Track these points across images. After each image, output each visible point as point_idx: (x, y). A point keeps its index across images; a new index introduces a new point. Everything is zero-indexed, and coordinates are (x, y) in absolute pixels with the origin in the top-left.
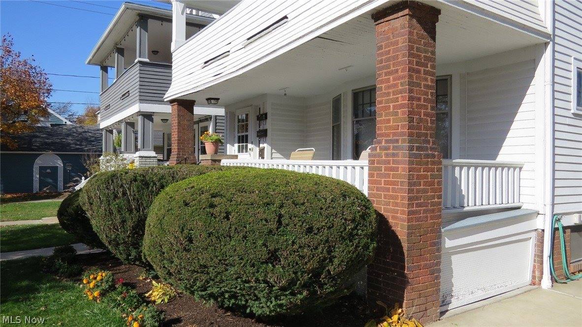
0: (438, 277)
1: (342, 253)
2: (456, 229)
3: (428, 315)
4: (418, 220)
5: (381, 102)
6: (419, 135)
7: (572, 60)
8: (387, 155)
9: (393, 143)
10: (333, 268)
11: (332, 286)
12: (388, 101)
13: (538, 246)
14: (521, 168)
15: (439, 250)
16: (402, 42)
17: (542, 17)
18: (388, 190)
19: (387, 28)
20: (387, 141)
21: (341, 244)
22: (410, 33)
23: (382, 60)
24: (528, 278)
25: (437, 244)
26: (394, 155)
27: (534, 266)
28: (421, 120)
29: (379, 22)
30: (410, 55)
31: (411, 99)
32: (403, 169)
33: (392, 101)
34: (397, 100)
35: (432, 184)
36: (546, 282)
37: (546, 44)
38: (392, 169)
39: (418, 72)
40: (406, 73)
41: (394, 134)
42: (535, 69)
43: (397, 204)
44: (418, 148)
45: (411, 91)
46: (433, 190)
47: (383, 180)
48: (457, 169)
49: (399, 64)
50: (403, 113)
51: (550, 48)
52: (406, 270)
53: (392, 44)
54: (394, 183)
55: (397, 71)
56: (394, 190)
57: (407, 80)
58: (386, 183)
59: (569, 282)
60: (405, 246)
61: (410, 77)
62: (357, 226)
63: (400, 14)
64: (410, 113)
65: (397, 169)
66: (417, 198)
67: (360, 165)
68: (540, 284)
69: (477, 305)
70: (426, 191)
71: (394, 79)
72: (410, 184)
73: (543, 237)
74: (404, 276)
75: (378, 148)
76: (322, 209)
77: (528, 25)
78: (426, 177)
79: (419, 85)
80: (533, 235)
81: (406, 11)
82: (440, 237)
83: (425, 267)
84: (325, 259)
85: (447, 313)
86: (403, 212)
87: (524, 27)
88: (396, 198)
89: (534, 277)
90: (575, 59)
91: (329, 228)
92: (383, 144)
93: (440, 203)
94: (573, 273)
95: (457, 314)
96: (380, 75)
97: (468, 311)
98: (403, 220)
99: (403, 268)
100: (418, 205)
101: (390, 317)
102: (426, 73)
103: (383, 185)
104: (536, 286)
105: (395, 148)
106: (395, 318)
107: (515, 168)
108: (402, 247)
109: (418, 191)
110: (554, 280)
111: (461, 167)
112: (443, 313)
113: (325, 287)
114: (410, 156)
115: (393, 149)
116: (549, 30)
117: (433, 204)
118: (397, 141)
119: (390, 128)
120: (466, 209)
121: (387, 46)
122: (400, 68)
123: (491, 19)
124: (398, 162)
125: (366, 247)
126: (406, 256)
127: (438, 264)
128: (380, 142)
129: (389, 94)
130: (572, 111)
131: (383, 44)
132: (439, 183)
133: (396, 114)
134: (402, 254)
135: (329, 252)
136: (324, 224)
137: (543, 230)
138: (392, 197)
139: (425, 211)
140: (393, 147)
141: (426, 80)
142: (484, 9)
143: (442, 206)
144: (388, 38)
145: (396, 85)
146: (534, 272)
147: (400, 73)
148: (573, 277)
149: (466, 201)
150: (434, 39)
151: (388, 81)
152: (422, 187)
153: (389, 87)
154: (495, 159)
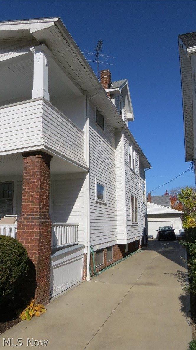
0: (49, 281)
1: (16, 272)
2: (55, 257)
3: (45, 301)
4: (42, 253)
5: (25, 196)
6: (43, 212)
7: (95, 179)
8: (28, 222)
9: (31, 216)
10: (11, 281)
11: (10, 290)
12: (28, 196)
13: (85, 261)
14: (78, 226)
15: (50, 267)
16: (37, 169)
17: (86, 161)
18: (28, 239)
19: (29, 161)
20: (28, 215)
21: (16, 268)
22: (41, 166)
23: (26, 175)
24: (81, 277)
25: (49, 264)
26: (32, 222)
27: (84, 271)
28: (44, 205)
29: (25, 157)
30: (41, 175)
31: (40, 195)
32: (36, 229)
33: (31, 196)
34: (33, 195)
35: (48, 235)
36: (88, 278)
37: (87, 172)
38: (31, 229)
39: (43, 183)
40: (39, 184)
41: (32, 212)
42: (83, 182)
43: (33, 246)
44: (43, 219)
45: (41, 192)
46: (48, 238)
47: (25, 234)
48: (55, 227)
49: (36, 179)
50: (37, 202)
51: (89, 174)
52: (37, 279)
53: (32, 169)
54: (31, 236)
55: (34, 182)
56: (31, 239)
57: (39, 186)
58: (27, 236)
59: (97, 276)
60: (36, 266)
61: (41, 185)
62: (21, 258)
63: (37, 156)
64: (40, 202)
65: (33, 229)
66: (42, 242)
67: (9, 226)
68: (86, 279)
69: (63, 293)
70: (45, 239)
71: (32, 186)
72: (40, 236)
73: (87, 257)
74: (36, 282)
75: (23, 218)
76: (6, 251)
77: (81, 164)
78: (45, 232)
79: (43, 189)
80: (83, 256)
81: (40, 156)
82: (50, 261)
83: (45, 276)
84: (9, 275)
85: (52, 299)
86: (36, 250)
87: (81, 165)
88: (32, 243)
89: (83, 276)
90: (96, 179)
91: (11, 260)
92: (26, 216)
93: (50, 244)
94: (97, 272)
95: (56, 299)
96: (25, 182)
97: (60, 297)
98: (36, 254)
99: (35, 278)
100: (43, 246)
101: (29, 305)
102: (47, 183)
103: (25, 237)
104: (84, 280)
105: (32, 218)
106: (32, 304)
107: (76, 226)
108: (34, 267)
109: (43, 239)
110: (91, 276)
111: (57, 226)
112: (50, 299)
113: (7, 291)
114: (41, 222)
115: (31, 219)
116: (88, 167)
117: (48, 245)
118: (33, 215)
119: (30, 208)
120: (58, 246)
121: (29, 169)
122: (36, 181)
123: (70, 162)
124: (33, 225)
125: (25, 268)
126: (37, 272)
127: (49, 274)
128: (24, 215)
129: (29, 192)
130: (96, 201)
131: (27, 168)
132: (51, 235)
133: (33, 202)
134: (35, 271)
135: (11, 272)
136: (8, 258)
137: (87, 254)
138: (30, 243)
139: (45, 249)
140: (31, 218)
141: (46, 187)
142: (68, 158)
143: (52, 245)
144: (30, 166)
145: (33, 189)
146: (83, 274)
147: (36, 183)
148: (97, 274)
149: (58, 242)
150: (49, 168)
151: (29, 186)
152: (44, 237)
153: (29, 189)
154: (66, 222)
